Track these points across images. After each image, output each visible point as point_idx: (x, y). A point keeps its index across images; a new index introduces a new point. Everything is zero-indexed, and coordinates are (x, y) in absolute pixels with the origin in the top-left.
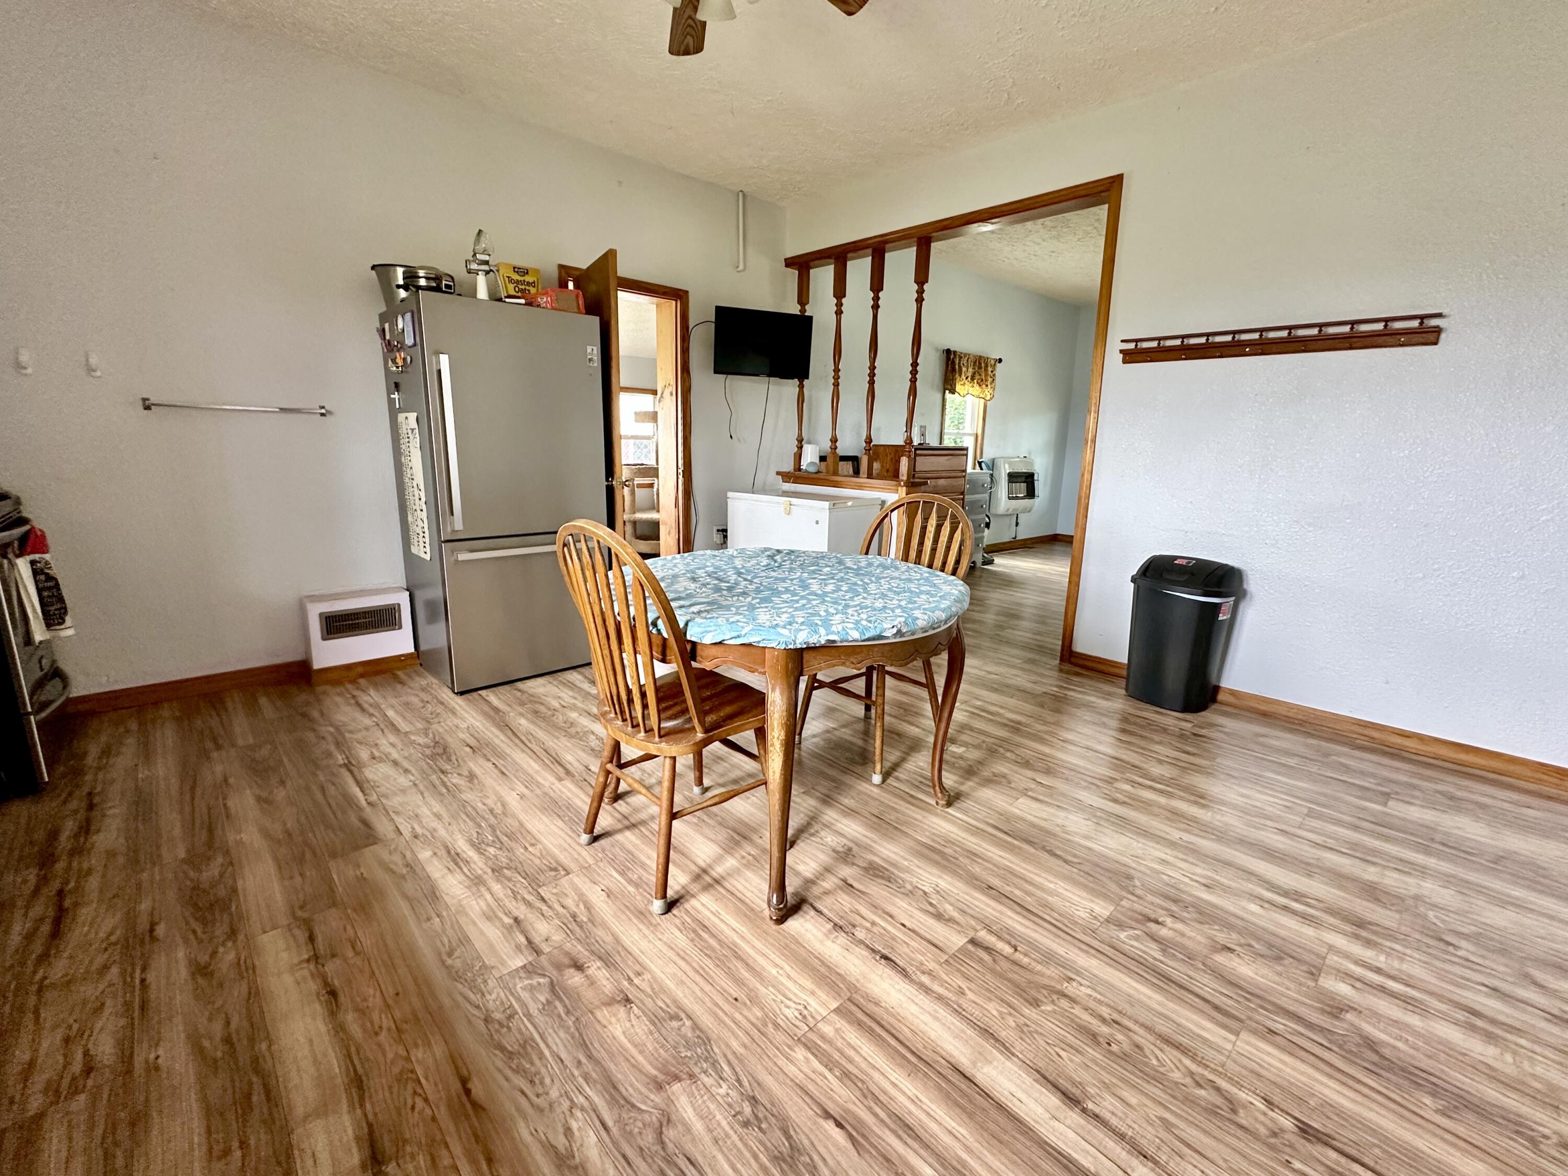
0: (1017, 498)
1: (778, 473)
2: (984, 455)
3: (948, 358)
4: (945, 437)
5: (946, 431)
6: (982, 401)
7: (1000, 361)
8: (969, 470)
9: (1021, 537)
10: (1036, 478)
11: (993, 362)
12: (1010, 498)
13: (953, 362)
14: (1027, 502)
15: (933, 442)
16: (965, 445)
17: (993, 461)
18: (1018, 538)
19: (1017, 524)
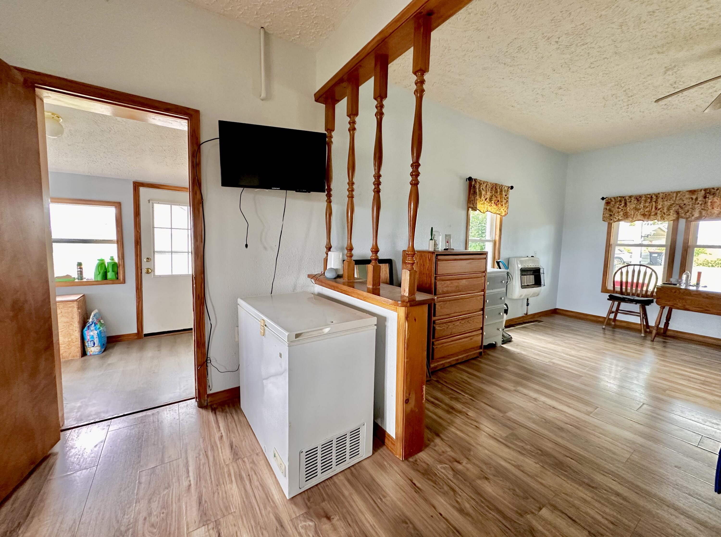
0: (528, 286)
1: (309, 276)
2: (501, 256)
3: (470, 185)
4: (470, 243)
5: (470, 238)
6: (499, 216)
7: (512, 188)
8: (490, 269)
9: (531, 312)
10: (541, 271)
11: (506, 188)
12: (523, 287)
13: (474, 187)
14: (536, 290)
15: (458, 247)
16: (486, 250)
17: (508, 260)
18: (529, 313)
19: (528, 305)
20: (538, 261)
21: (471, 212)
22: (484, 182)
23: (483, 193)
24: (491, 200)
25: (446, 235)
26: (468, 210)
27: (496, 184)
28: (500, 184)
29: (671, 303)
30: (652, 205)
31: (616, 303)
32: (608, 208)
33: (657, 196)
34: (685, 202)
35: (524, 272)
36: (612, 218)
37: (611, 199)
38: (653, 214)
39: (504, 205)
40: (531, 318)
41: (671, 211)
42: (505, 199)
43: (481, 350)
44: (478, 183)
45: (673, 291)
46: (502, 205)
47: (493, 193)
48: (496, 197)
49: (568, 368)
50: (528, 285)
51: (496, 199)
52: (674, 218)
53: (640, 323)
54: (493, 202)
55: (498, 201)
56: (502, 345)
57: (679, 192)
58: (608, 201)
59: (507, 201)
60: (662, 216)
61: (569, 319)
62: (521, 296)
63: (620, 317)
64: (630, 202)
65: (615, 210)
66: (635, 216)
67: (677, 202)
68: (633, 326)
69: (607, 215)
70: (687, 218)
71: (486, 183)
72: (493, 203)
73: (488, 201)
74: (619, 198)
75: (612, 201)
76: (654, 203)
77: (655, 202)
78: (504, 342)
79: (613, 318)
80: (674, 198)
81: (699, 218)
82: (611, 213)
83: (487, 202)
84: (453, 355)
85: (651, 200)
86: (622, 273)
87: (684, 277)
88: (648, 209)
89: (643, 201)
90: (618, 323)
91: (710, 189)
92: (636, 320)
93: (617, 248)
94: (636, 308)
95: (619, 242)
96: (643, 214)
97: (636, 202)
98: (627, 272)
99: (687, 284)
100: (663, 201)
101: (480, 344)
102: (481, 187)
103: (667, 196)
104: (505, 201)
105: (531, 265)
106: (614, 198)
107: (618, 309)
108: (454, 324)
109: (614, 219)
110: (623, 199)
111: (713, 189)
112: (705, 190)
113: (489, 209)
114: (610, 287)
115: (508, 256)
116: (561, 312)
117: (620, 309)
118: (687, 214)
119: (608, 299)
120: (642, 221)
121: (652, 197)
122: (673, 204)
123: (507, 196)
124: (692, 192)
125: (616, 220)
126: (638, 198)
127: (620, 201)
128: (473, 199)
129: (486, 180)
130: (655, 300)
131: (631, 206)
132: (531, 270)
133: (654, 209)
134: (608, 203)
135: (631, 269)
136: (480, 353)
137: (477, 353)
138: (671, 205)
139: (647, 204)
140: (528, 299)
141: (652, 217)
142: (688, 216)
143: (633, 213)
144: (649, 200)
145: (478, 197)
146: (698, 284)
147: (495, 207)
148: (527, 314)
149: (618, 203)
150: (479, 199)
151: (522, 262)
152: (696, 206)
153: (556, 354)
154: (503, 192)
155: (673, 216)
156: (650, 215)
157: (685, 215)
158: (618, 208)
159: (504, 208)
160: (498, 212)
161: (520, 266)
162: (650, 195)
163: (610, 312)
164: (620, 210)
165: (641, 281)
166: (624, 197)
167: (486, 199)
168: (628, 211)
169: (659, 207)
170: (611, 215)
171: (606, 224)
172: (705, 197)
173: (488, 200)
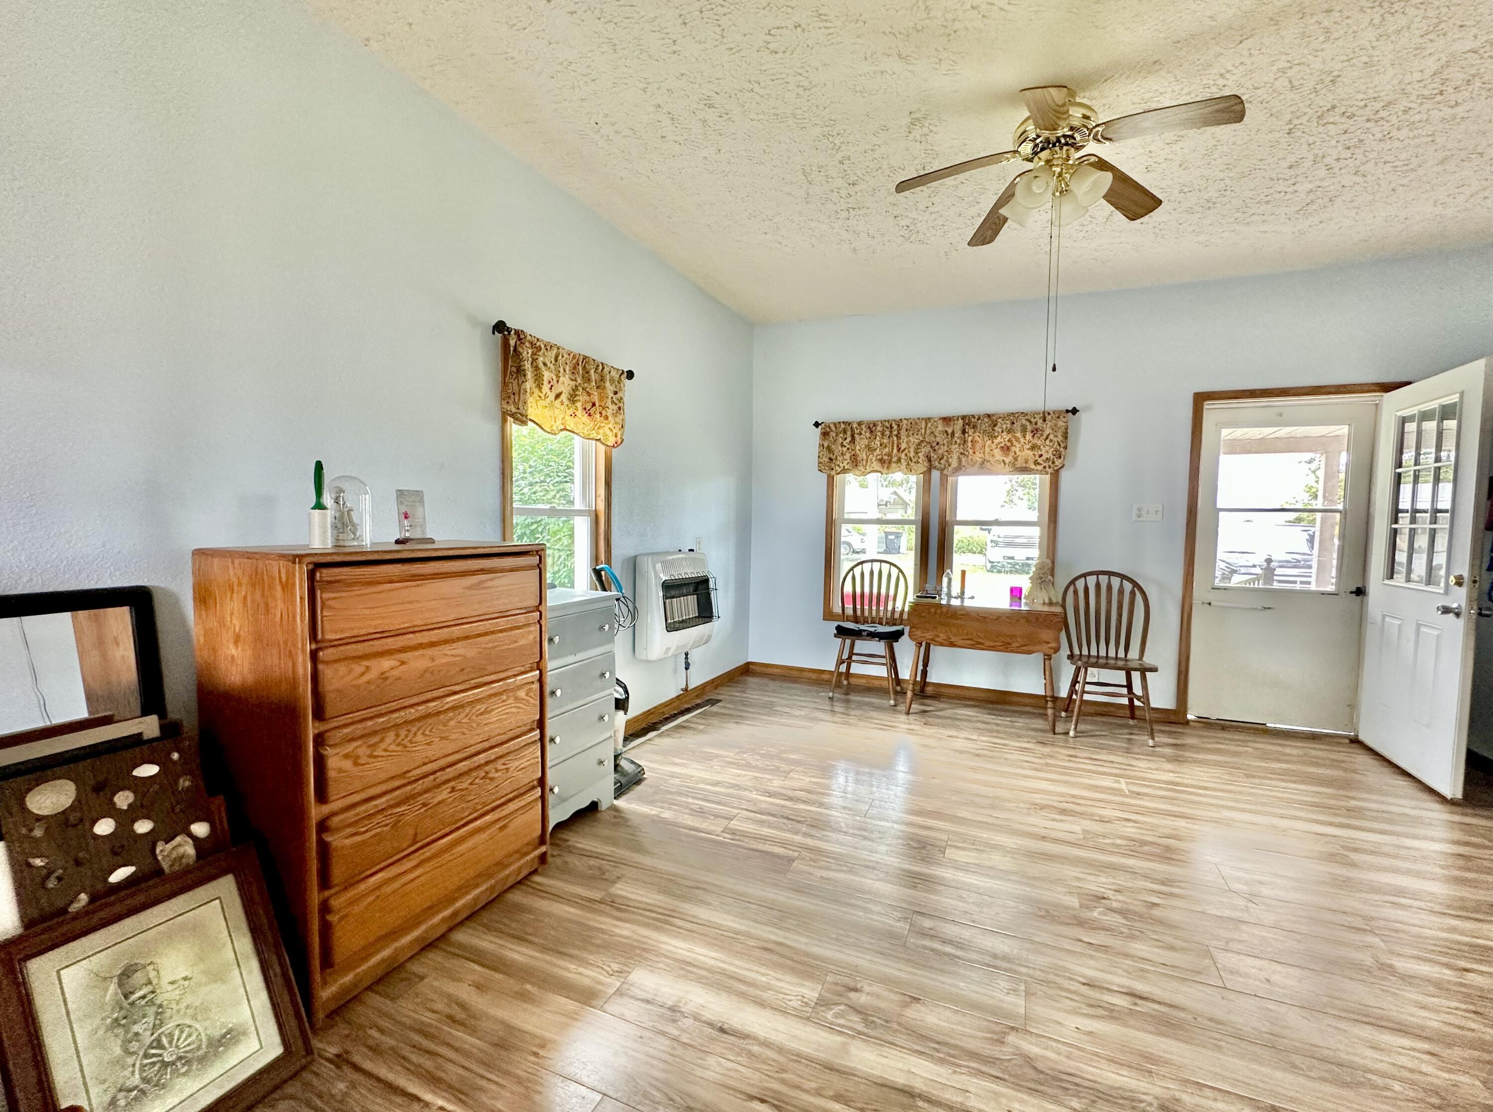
20: (702, 562)
21: (515, 429)
22: (549, 347)
23: (547, 375)
24: (573, 399)
25: (401, 493)
26: (504, 421)
27: (585, 358)
28: (599, 359)
29: (929, 635)
30: (893, 443)
31: (848, 642)
32: (826, 445)
33: (899, 422)
34: (938, 439)
35: (671, 589)
36: (833, 465)
37: (829, 427)
38: (895, 459)
39: (610, 418)
40: (697, 696)
41: (920, 455)
42: (613, 402)
43: (543, 849)
44: (527, 344)
45: (933, 610)
46: (607, 418)
47: (579, 381)
48: (589, 394)
49: (764, 839)
50: (683, 621)
51: (588, 398)
52: (925, 469)
53: (886, 676)
54: (579, 405)
55: (594, 405)
56: (616, 802)
57: (929, 419)
58: (826, 430)
59: (619, 408)
60: (908, 464)
61: (772, 685)
62: (668, 649)
63: (856, 669)
64: (860, 434)
65: (838, 449)
66: (869, 463)
67: (927, 440)
68: (877, 683)
69: (824, 459)
70: (942, 470)
71: (555, 351)
72: (580, 408)
73: (566, 402)
74: (843, 426)
75: (831, 430)
76: (895, 438)
77: (897, 436)
78: (620, 790)
79: (844, 671)
80: (923, 432)
81: (959, 469)
82: (831, 456)
83: (562, 403)
84: (431, 910)
85: (891, 432)
86: (854, 578)
87: (945, 580)
88: (887, 450)
89: (879, 434)
90: (853, 681)
91: (969, 416)
92: (880, 671)
93: (844, 527)
94: (878, 647)
95: (846, 516)
96: (880, 460)
97: (868, 435)
98: (862, 574)
99: (949, 595)
100: (908, 436)
101: (539, 832)
102: (541, 359)
103: (914, 425)
104: (616, 408)
105: (688, 572)
106: (835, 424)
107: (851, 654)
108: (424, 805)
109: (837, 468)
110: (849, 428)
111: (973, 416)
112: (963, 418)
113: (571, 423)
114: (837, 609)
115: (632, 553)
116: (758, 669)
117: (855, 652)
118: (942, 462)
119: (835, 636)
120: (879, 474)
121: (891, 427)
122: (922, 441)
123: (618, 396)
124: (947, 420)
125: (839, 470)
126: (871, 427)
127: (845, 432)
128: (516, 388)
129: (553, 342)
130: (907, 630)
131: (861, 442)
132: (688, 584)
133: (895, 451)
134: (825, 434)
135: (867, 567)
136: (543, 858)
137: (532, 860)
138: (919, 444)
139: (885, 441)
140: (687, 654)
141: (894, 465)
142: (943, 466)
143: (865, 457)
144: (888, 433)
145: (529, 384)
146: (962, 595)
147: (585, 419)
148: (686, 690)
149: (841, 435)
150: (536, 391)
151: (666, 565)
152: (953, 447)
153: (740, 798)
154: (608, 384)
155: (922, 467)
156: (890, 462)
157: (940, 463)
158: (842, 446)
159: (611, 426)
160: (594, 435)
161: (664, 578)
162: (888, 421)
163: (840, 662)
164: (845, 449)
165: (883, 591)
166: (849, 424)
167: (558, 396)
168: (858, 452)
169: (903, 446)
170: (831, 459)
171: (824, 477)
172: (964, 432)
173: (564, 397)
